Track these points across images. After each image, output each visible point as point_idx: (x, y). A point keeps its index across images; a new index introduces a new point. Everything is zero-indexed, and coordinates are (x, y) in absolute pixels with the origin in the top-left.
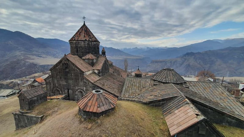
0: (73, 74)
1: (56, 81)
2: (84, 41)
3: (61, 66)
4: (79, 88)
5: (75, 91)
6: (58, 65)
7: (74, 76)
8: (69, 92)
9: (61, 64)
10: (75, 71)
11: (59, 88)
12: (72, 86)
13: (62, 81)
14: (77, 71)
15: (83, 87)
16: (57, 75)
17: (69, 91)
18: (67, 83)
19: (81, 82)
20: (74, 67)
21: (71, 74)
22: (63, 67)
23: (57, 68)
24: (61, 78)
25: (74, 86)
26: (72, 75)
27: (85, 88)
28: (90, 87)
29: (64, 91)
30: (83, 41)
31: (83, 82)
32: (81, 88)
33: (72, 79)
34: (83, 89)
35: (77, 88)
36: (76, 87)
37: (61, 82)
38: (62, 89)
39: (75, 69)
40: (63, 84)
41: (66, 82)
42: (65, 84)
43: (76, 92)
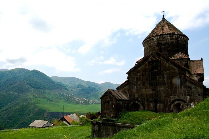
0: (165, 76)
1: (135, 90)
2: (172, 34)
3: (146, 66)
4: (177, 98)
5: (169, 103)
6: (142, 63)
7: (167, 79)
8: (158, 107)
9: (147, 63)
10: (169, 70)
11: (139, 101)
12: (163, 95)
13: (146, 88)
14: (174, 69)
15: (185, 95)
16: (138, 80)
17: (158, 105)
18: (154, 92)
19: (181, 87)
20: (167, 64)
21: (163, 75)
22: (149, 67)
23: (139, 68)
24: (144, 84)
25: (168, 96)
26: (164, 78)
27: (188, 97)
28: (199, 95)
29: (148, 105)
30: (170, 34)
31: (185, 87)
32: (181, 98)
33: (165, 84)
34: (185, 100)
35: (172, 99)
36: (171, 97)
37: (144, 91)
38: (145, 101)
39: (169, 67)
40: (147, 93)
41: (153, 90)
42: (151, 92)
43: (170, 105)
